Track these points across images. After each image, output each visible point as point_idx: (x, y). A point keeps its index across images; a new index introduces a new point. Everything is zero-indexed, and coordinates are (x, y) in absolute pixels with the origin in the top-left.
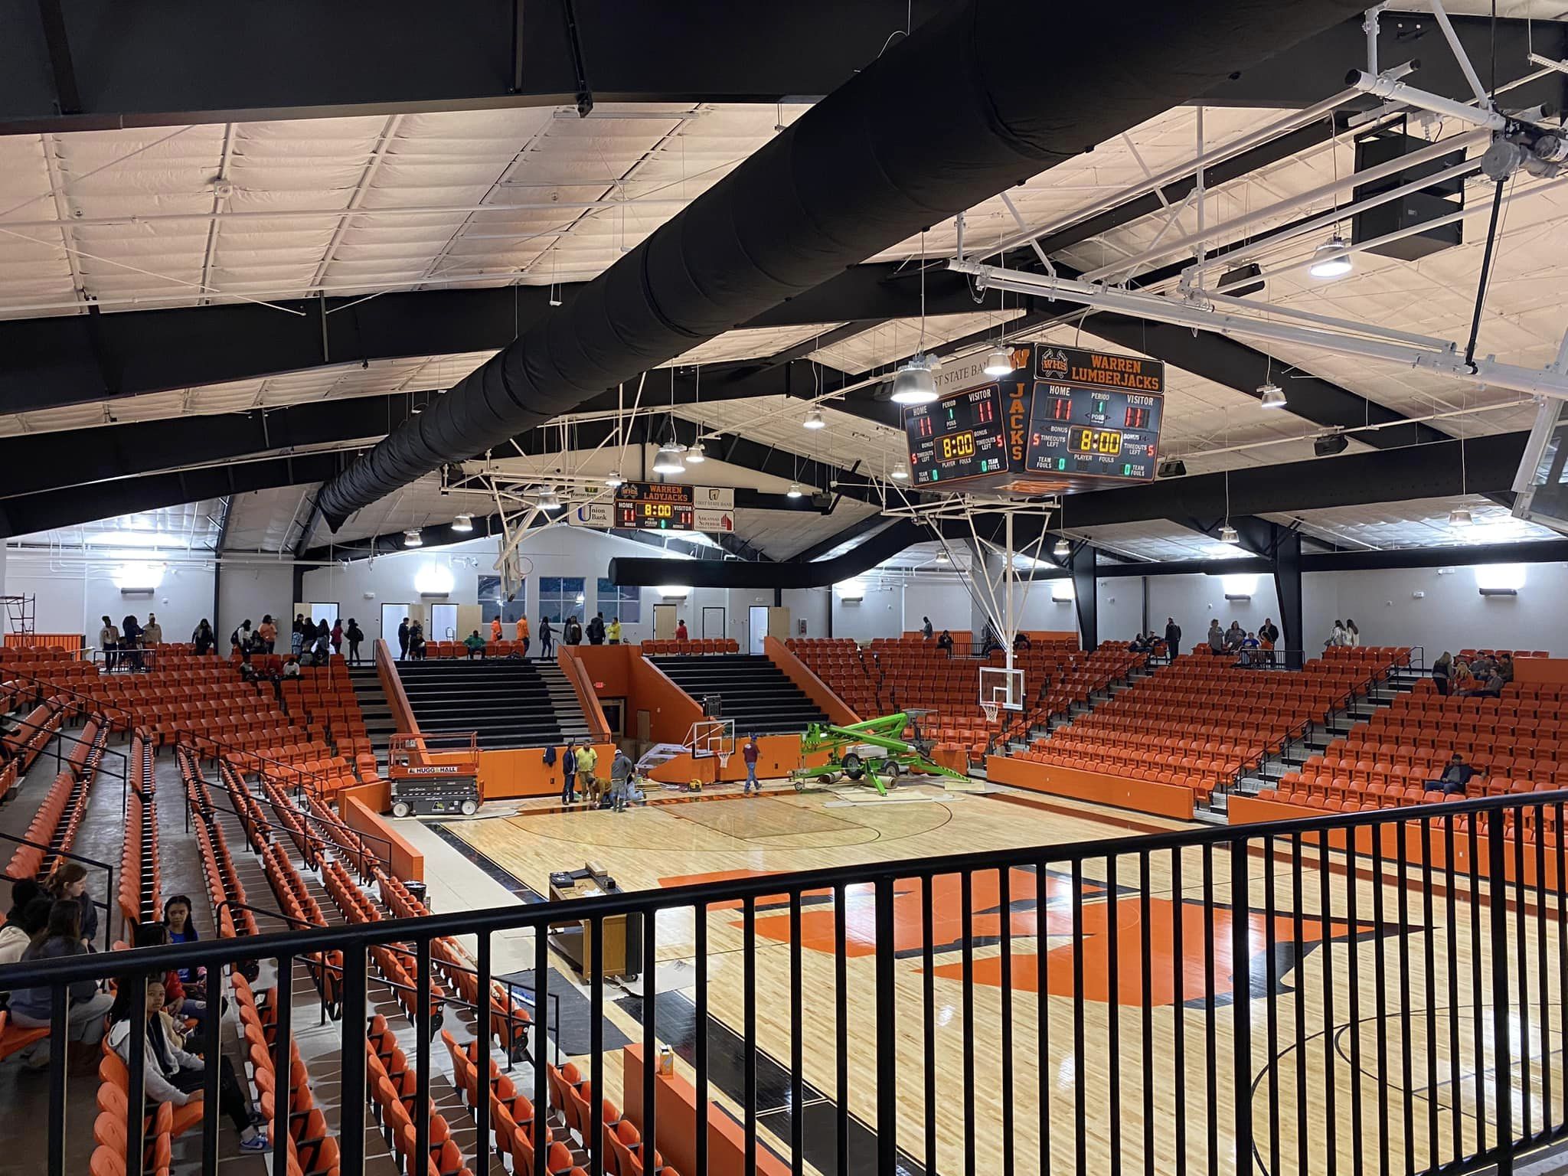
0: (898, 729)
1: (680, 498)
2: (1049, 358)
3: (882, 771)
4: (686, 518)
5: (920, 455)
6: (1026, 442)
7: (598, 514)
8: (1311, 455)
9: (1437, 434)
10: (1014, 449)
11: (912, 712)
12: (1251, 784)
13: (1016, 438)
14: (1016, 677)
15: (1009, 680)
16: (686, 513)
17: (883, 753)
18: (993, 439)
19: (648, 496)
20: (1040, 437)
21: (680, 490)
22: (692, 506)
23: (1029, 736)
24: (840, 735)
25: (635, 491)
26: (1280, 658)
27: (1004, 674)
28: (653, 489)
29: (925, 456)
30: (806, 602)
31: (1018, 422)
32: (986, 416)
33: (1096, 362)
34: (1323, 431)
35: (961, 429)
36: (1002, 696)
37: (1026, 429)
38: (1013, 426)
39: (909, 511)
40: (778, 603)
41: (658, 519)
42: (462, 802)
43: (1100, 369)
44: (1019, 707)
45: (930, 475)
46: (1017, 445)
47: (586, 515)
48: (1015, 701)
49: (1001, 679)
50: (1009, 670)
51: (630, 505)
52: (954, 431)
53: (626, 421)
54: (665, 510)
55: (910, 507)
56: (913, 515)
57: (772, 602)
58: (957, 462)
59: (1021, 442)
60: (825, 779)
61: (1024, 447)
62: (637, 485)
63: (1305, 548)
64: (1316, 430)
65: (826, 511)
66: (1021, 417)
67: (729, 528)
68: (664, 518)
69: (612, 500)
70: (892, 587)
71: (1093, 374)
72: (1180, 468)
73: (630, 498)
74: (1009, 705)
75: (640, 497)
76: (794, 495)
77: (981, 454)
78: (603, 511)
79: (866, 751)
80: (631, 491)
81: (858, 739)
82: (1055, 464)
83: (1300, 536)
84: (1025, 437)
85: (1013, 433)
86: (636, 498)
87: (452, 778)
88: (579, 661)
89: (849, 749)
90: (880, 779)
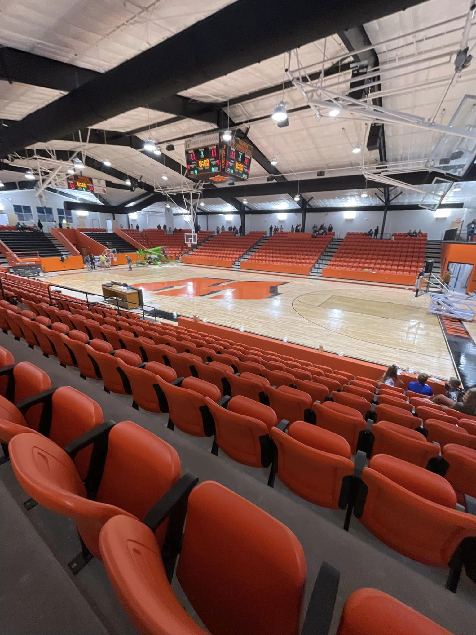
0: (159, 251)
3: (158, 261)
5: (191, 166)
7: (62, 184)
8: (266, 182)
10: (223, 165)
11: (162, 246)
12: (242, 260)
13: (223, 162)
14: (195, 236)
15: (193, 236)
16: (91, 187)
17: (156, 257)
18: (216, 161)
19: (78, 180)
20: (228, 162)
21: (88, 179)
22: (93, 184)
23: (188, 252)
24: (147, 252)
27: (191, 235)
28: (79, 178)
29: (193, 166)
30: (121, 218)
31: (224, 157)
32: (214, 155)
34: (269, 175)
35: (206, 158)
36: (191, 240)
37: (226, 159)
38: (222, 158)
39: (161, 191)
40: (114, 219)
41: (82, 188)
42: (39, 272)
44: (196, 243)
45: (194, 172)
48: (194, 242)
49: (190, 236)
50: (192, 234)
51: (73, 182)
52: (203, 158)
54: (84, 185)
55: (161, 189)
56: (162, 192)
57: (112, 218)
58: (204, 168)
60: (142, 264)
61: (225, 164)
63: (246, 209)
65: (132, 190)
66: (224, 155)
67: (105, 192)
68: (84, 187)
69: (67, 180)
70: (144, 216)
71: (239, 146)
73: (72, 180)
74: (193, 242)
75: (75, 180)
77: (211, 166)
79: (153, 256)
80: (73, 177)
81: (151, 253)
82: (231, 171)
84: (225, 162)
85: (222, 160)
87: (33, 265)
88: (60, 232)
89: (148, 256)
90: (159, 263)
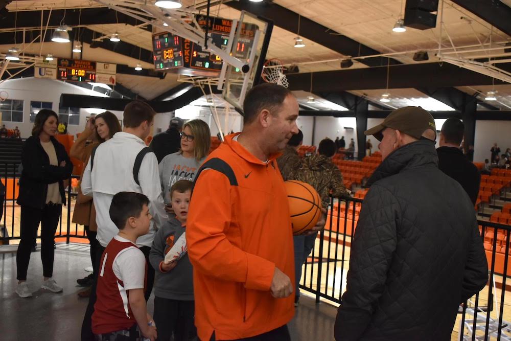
1: (89, 67)
2: (202, 20)
4: (92, 77)
6: (190, 55)
7: (48, 73)
9: (397, 62)
10: (186, 57)
13: (187, 53)
16: (92, 75)
18: (179, 53)
19: (74, 65)
20: (197, 53)
21: (89, 64)
22: (95, 71)
25: (67, 63)
26: (355, 155)
28: (76, 62)
29: (158, 57)
31: (188, 46)
32: (177, 43)
33: (224, 23)
34: (345, 58)
35: (169, 47)
37: (190, 49)
38: (186, 48)
41: (78, 77)
43: (226, 26)
45: (160, 66)
46: (187, 56)
47: (43, 73)
51: (64, 70)
52: (167, 47)
53: (44, 31)
54: (82, 73)
58: (168, 61)
59: (188, 55)
61: (190, 56)
62: (68, 60)
64: (341, 57)
66: (188, 44)
67: (113, 83)
68: (81, 76)
69: (56, 67)
71: (222, 28)
72: (296, 69)
73: (65, 66)
75: (70, 66)
76: (138, 69)
77: (175, 59)
78: (51, 72)
80: (65, 63)
82: (204, 65)
83: (368, 102)
84: (190, 53)
85: (185, 51)
86: (68, 66)
